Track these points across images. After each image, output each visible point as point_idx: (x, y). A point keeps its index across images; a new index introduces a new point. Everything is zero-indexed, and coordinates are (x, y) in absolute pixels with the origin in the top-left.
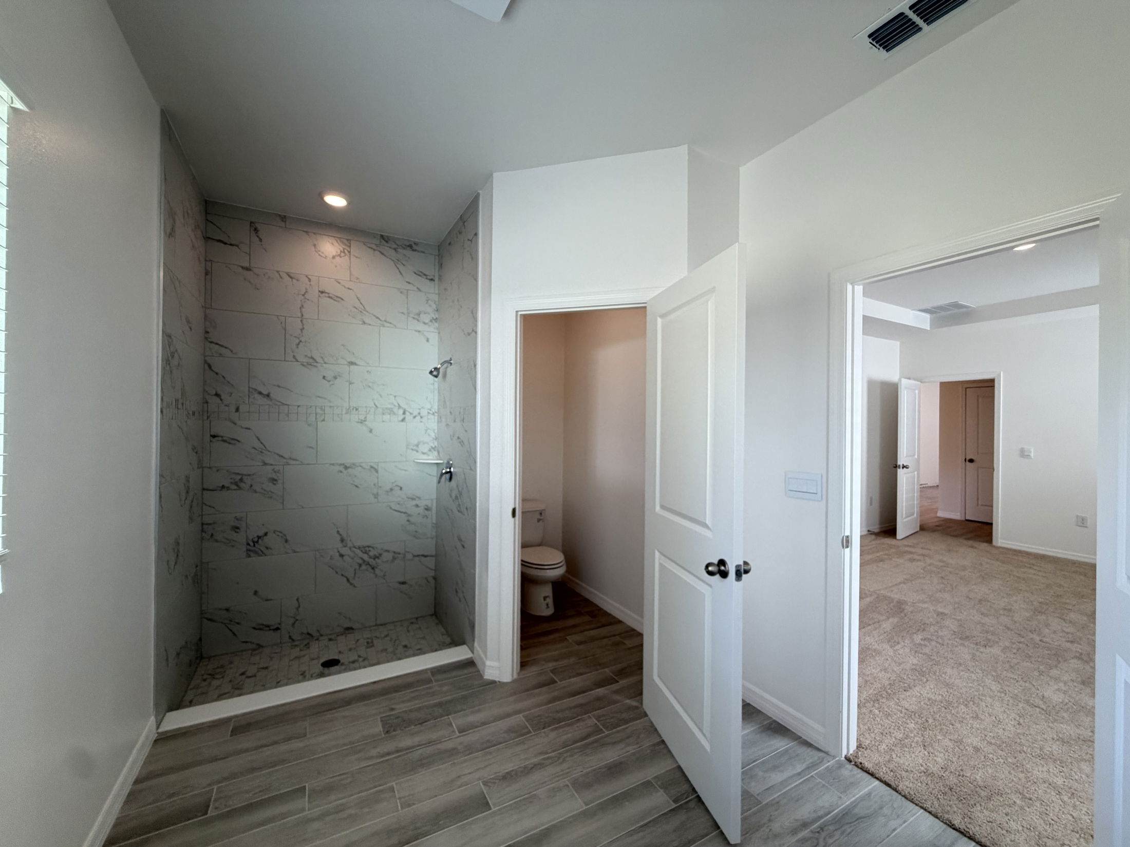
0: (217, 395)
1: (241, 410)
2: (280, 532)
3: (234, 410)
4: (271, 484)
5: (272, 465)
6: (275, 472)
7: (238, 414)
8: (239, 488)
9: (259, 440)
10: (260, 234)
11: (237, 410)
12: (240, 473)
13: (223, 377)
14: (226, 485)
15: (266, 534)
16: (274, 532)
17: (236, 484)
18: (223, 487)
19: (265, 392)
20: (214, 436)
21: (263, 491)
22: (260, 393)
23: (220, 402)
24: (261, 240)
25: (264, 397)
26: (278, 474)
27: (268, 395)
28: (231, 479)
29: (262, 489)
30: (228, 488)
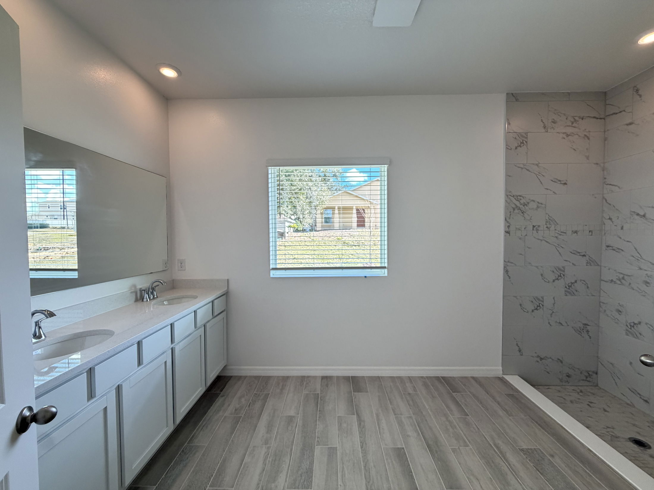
0: (610, 219)
1: (624, 228)
2: (650, 325)
3: (620, 228)
4: (645, 286)
5: (646, 270)
6: (648, 277)
7: (622, 230)
8: (622, 284)
9: (636, 250)
10: (640, 92)
11: (622, 228)
12: (623, 273)
13: (614, 206)
14: (614, 280)
15: (640, 323)
16: (647, 324)
17: (620, 280)
18: (612, 281)
19: (642, 213)
20: (608, 246)
21: (637, 289)
22: (638, 214)
23: (611, 223)
24: (640, 96)
25: (641, 218)
26: (651, 279)
27: (644, 216)
28: (617, 276)
29: (638, 288)
30: (615, 283)
